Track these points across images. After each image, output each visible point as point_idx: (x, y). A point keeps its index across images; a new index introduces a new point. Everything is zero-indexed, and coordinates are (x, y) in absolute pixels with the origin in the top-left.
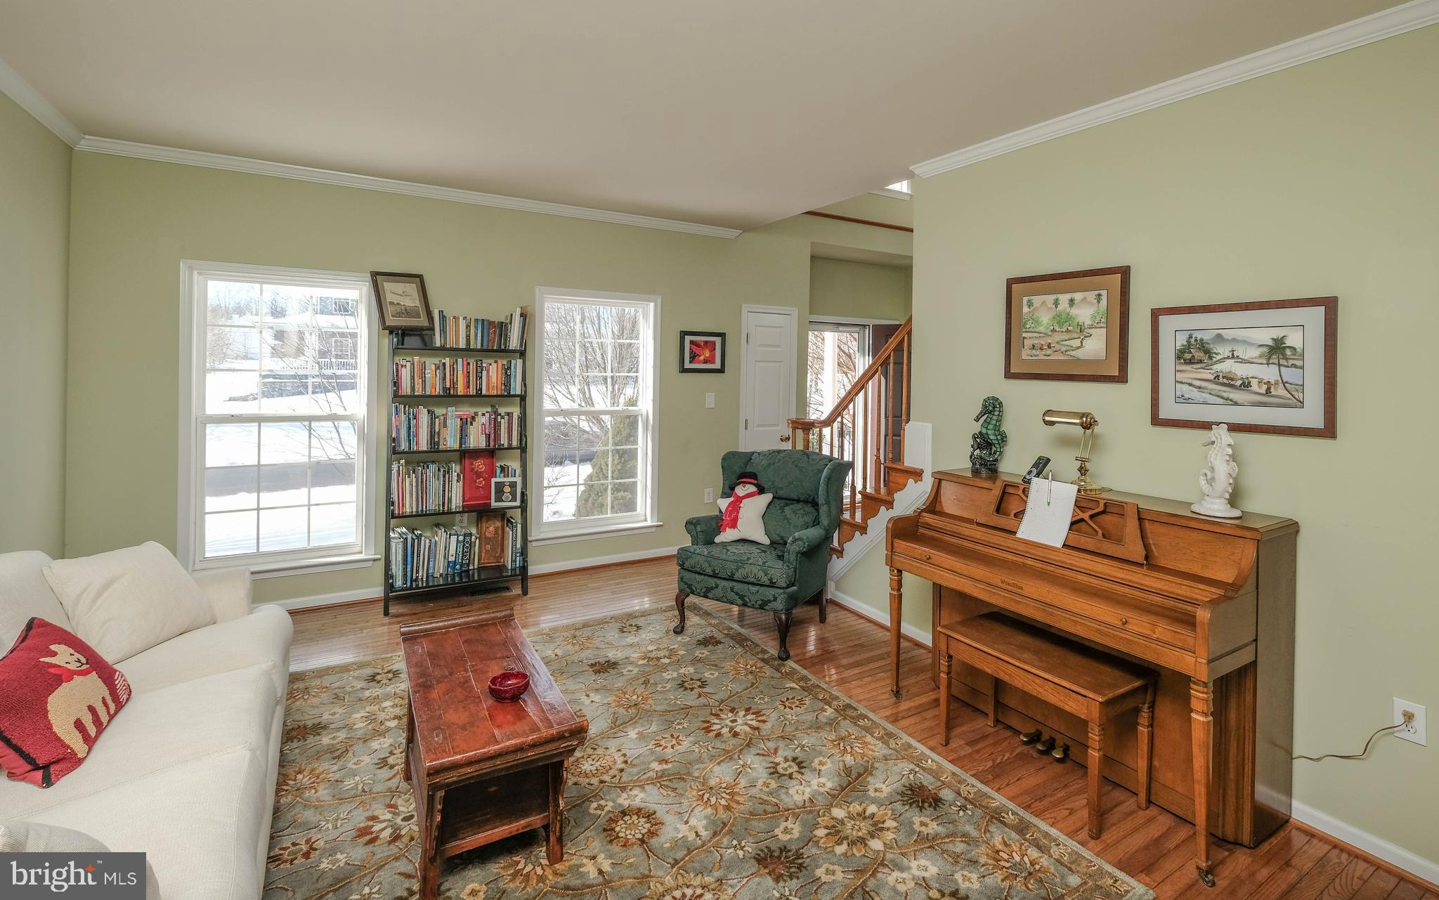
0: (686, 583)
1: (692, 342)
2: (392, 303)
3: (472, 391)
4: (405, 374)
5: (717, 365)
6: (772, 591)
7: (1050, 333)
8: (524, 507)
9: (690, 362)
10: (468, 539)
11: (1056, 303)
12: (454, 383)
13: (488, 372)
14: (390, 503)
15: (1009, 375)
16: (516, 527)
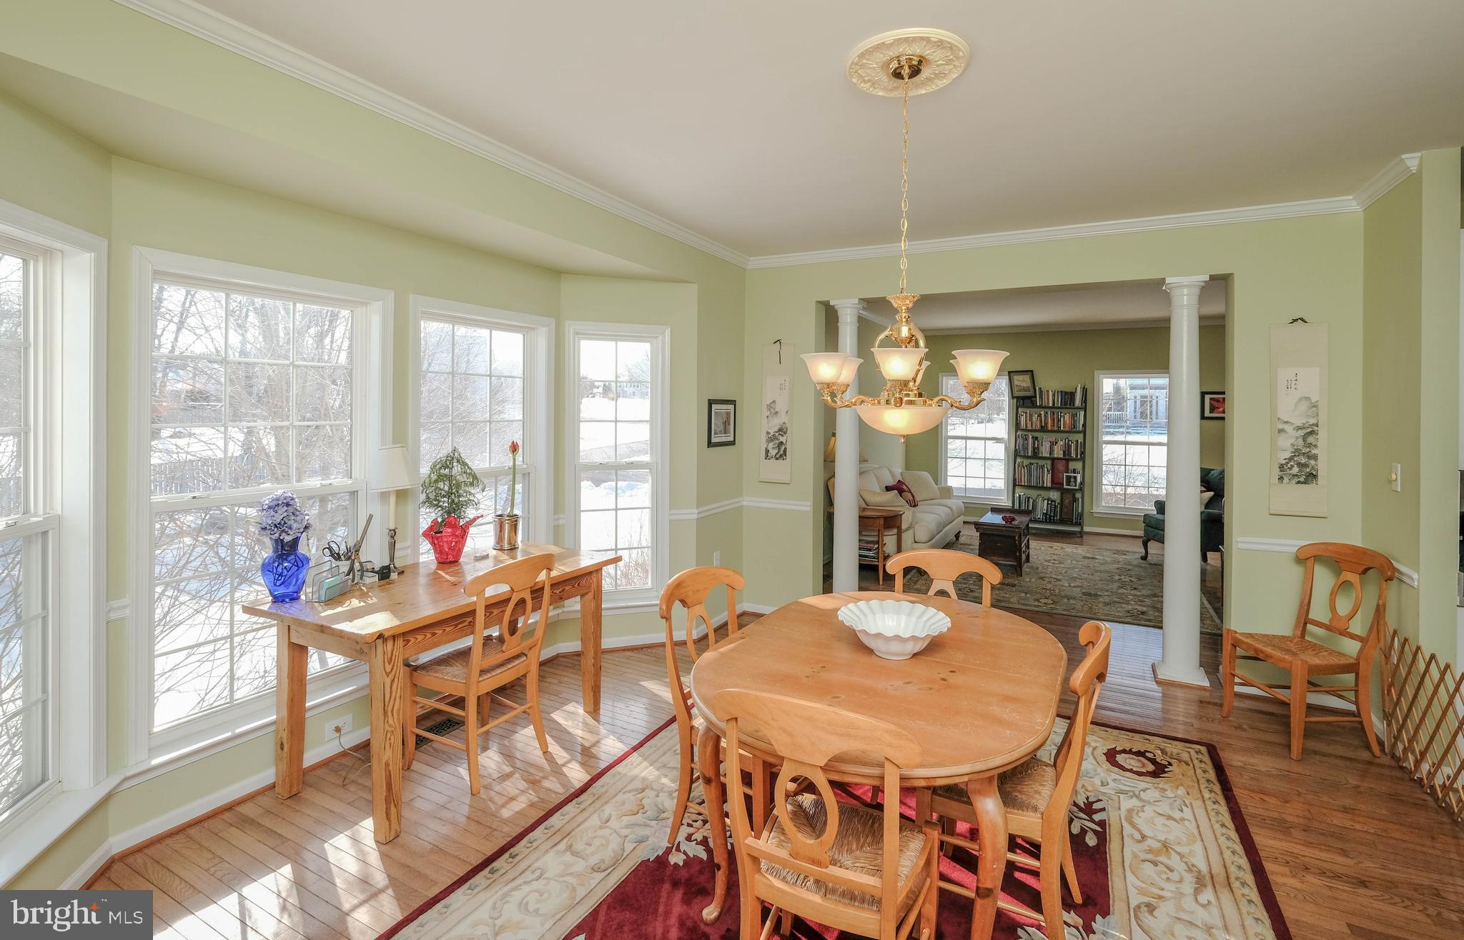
0: (1147, 533)
1: (1211, 399)
2: (1017, 385)
3: (1056, 428)
4: (1023, 419)
8: (1081, 489)
9: (1210, 412)
10: (1053, 503)
12: (1046, 424)
13: (1064, 418)
14: (1015, 480)
16: (1078, 501)
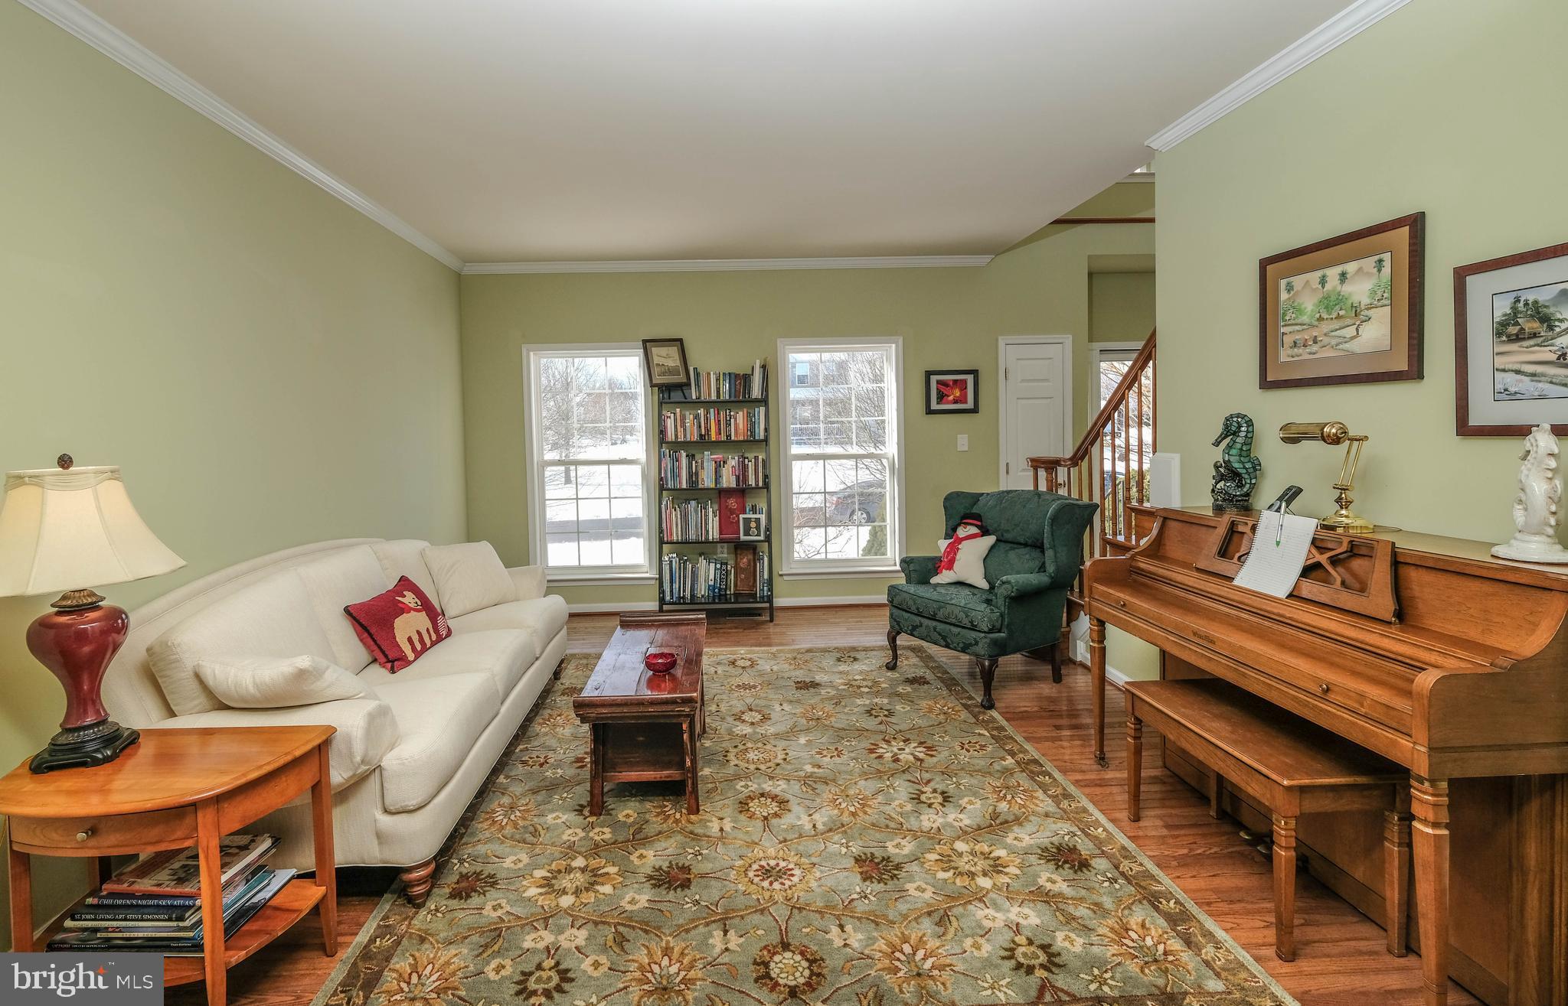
0: (895, 620)
1: (938, 382)
2: (658, 365)
3: (723, 438)
4: (670, 423)
5: (970, 405)
6: (974, 634)
7: (1316, 323)
8: (768, 539)
9: (938, 403)
10: (724, 567)
11: (1323, 281)
12: (708, 430)
13: (736, 420)
14: (661, 531)
15: (1266, 384)
16: (763, 559)
